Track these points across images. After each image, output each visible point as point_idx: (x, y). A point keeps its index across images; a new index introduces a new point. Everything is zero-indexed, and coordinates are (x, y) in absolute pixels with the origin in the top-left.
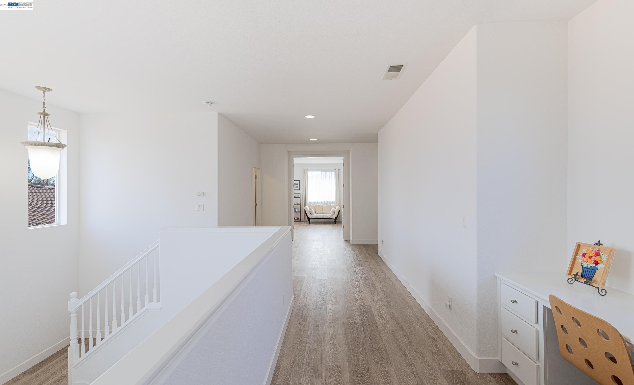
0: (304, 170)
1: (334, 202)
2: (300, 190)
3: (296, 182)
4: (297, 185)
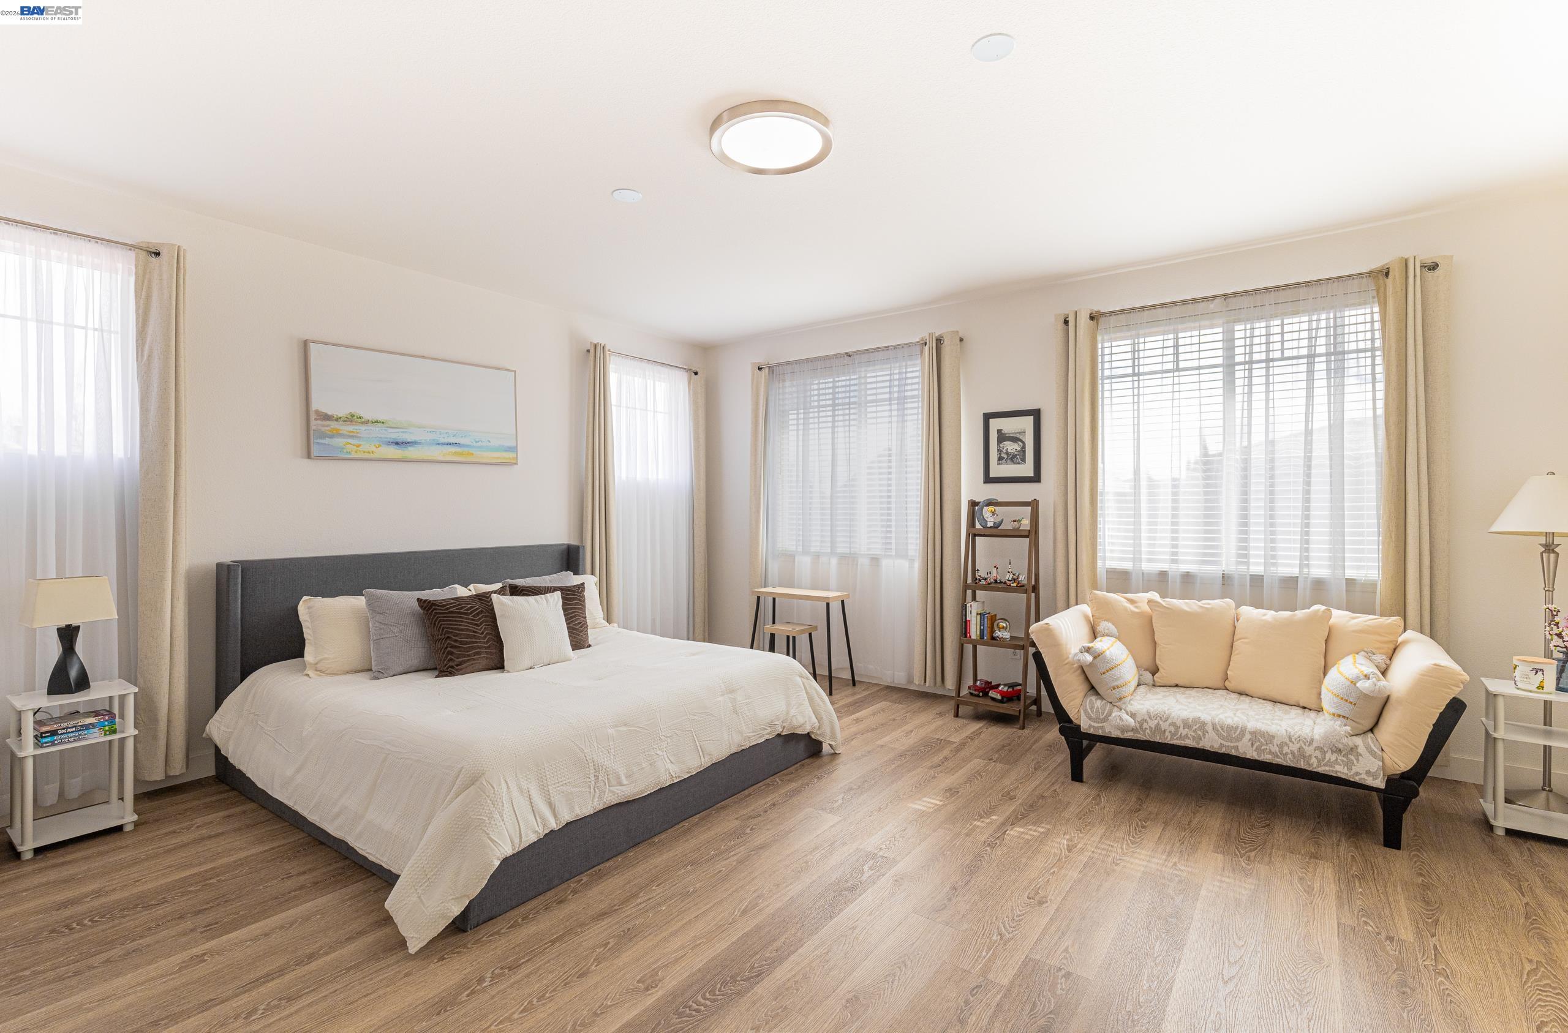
0: (1066, 322)
1: (1373, 585)
2: (1036, 478)
3: (1009, 425)
4: (1012, 447)
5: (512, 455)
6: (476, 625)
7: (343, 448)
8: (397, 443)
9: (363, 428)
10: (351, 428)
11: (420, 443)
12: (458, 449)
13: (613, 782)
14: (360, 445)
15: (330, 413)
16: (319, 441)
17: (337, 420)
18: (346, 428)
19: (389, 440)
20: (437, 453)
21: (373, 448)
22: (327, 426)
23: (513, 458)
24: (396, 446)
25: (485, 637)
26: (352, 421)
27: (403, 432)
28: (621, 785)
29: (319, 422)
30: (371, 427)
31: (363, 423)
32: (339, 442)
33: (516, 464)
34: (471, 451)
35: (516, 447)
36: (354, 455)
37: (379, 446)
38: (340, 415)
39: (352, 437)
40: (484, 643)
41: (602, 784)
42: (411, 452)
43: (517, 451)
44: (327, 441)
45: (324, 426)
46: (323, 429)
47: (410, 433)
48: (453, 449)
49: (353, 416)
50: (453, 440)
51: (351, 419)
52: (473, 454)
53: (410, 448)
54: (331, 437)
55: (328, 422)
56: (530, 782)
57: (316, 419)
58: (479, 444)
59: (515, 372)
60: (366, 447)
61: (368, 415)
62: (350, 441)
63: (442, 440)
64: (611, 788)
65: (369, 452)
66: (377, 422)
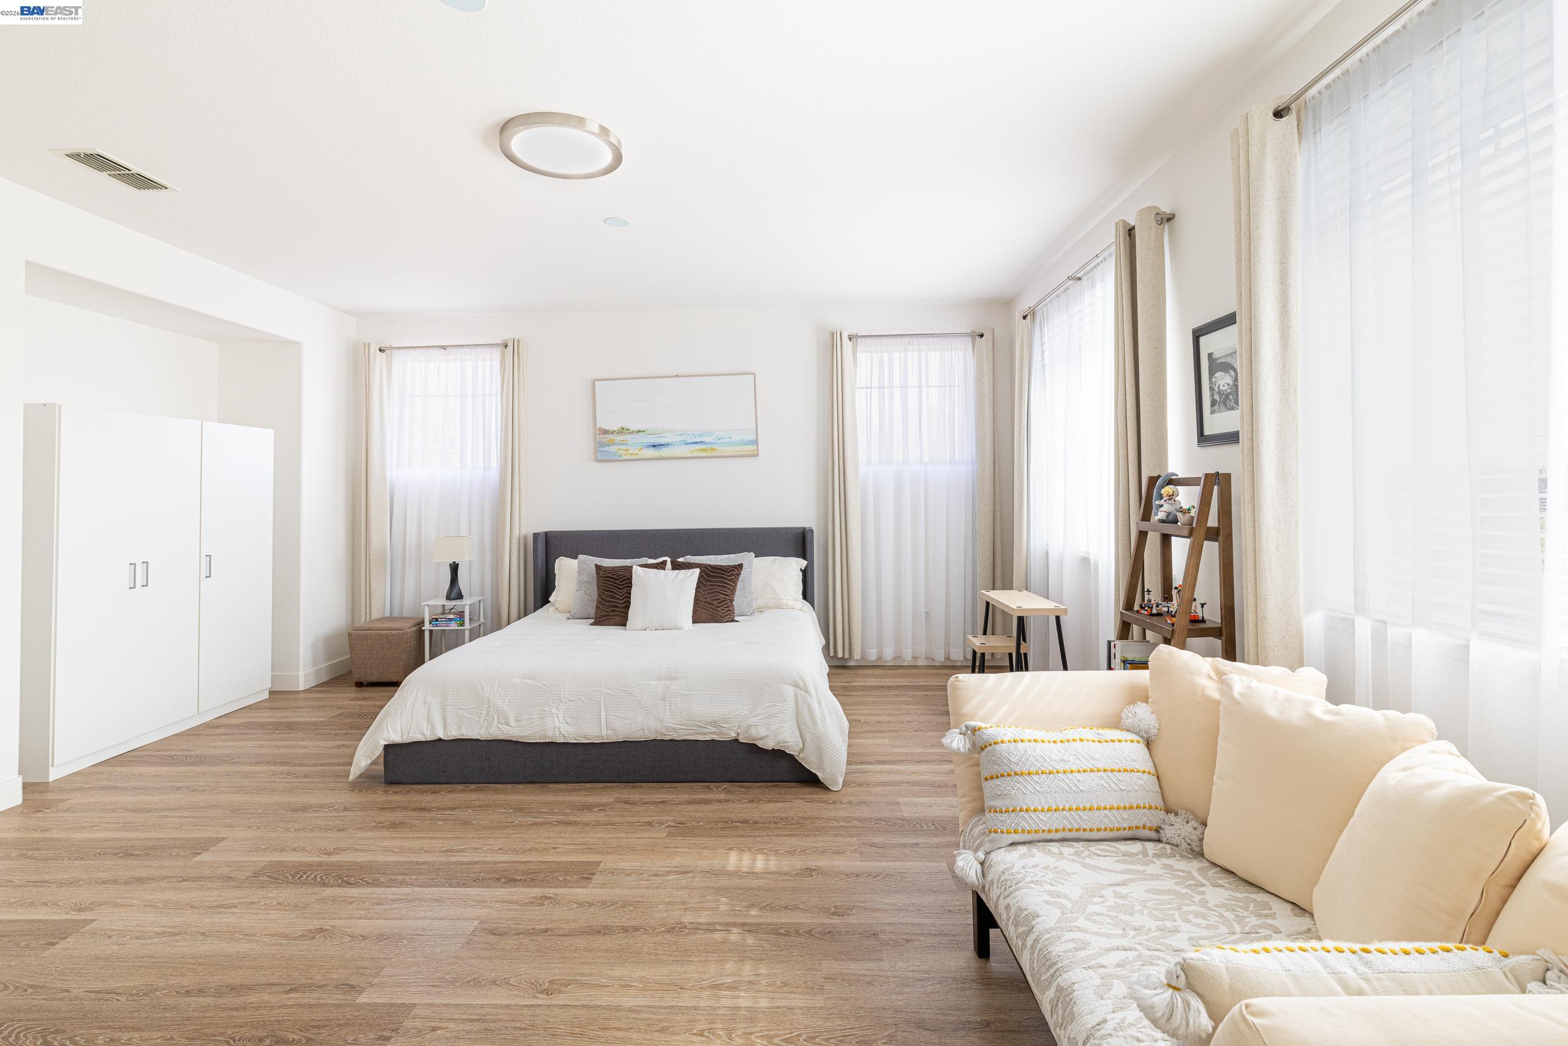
3: (1219, 343)
5: (753, 447)
6: (620, 589)
7: (617, 453)
8: (654, 446)
9: (630, 437)
10: (622, 438)
11: (672, 445)
12: (703, 447)
13: (503, 721)
14: (628, 450)
15: (608, 429)
16: (601, 449)
17: (612, 433)
18: (618, 438)
19: (648, 444)
20: (684, 451)
21: (637, 451)
22: (607, 438)
23: (754, 450)
24: (653, 449)
25: (623, 599)
26: (622, 433)
27: (658, 437)
28: (507, 724)
29: (601, 436)
30: (635, 436)
31: (630, 433)
32: (614, 448)
33: (757, 455)
34: (714, 447)
35: (757, 440)
36: (624, 457)
37: (642, 449)
38: (614, 429)
39: (621, 444)
40: (621, 603)
41: (491, 719)
42: (664, 452)
43: (757, 444)
44: (606, 449)
45: (604, 438)
46: (604, 440)
47: (664, 437)
48: (698, 447)
49: (623, 429)
50: (698, 439)
51: (622, 431)
52: (715, 449)
53: (664, 449)
54: (609, 445)
55: (607, 435)
56: (435, 698)
57: (599, 434)
58: (722, 440)
59: (754, 374)
60: (631, 451)
61: (633, 428)
62: (621, 447)
63: (689, 441)
64: (499, 725)
65: (634, 455)
66: (639, 431)
